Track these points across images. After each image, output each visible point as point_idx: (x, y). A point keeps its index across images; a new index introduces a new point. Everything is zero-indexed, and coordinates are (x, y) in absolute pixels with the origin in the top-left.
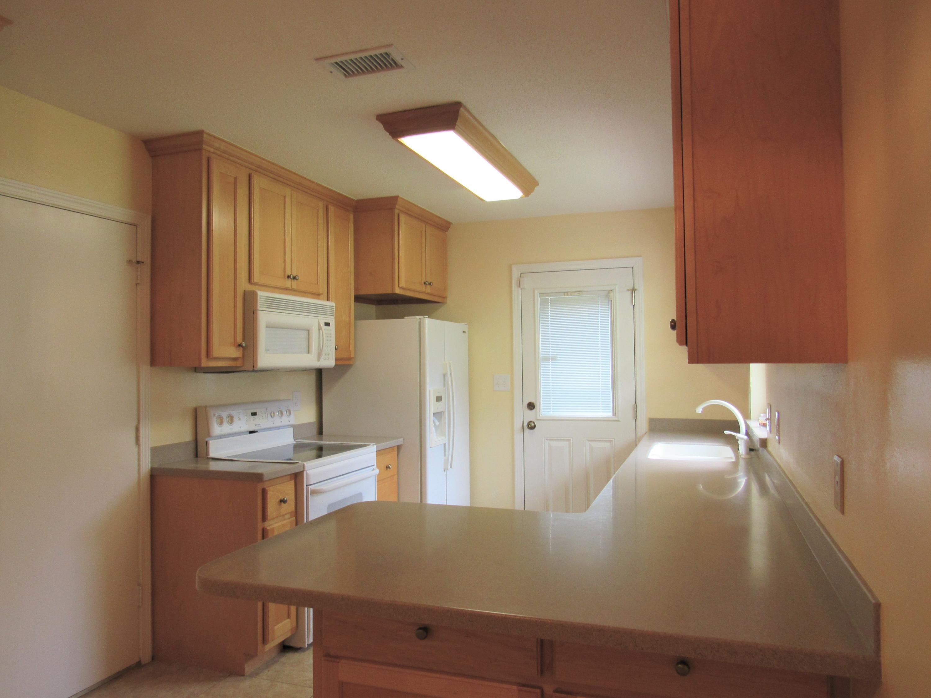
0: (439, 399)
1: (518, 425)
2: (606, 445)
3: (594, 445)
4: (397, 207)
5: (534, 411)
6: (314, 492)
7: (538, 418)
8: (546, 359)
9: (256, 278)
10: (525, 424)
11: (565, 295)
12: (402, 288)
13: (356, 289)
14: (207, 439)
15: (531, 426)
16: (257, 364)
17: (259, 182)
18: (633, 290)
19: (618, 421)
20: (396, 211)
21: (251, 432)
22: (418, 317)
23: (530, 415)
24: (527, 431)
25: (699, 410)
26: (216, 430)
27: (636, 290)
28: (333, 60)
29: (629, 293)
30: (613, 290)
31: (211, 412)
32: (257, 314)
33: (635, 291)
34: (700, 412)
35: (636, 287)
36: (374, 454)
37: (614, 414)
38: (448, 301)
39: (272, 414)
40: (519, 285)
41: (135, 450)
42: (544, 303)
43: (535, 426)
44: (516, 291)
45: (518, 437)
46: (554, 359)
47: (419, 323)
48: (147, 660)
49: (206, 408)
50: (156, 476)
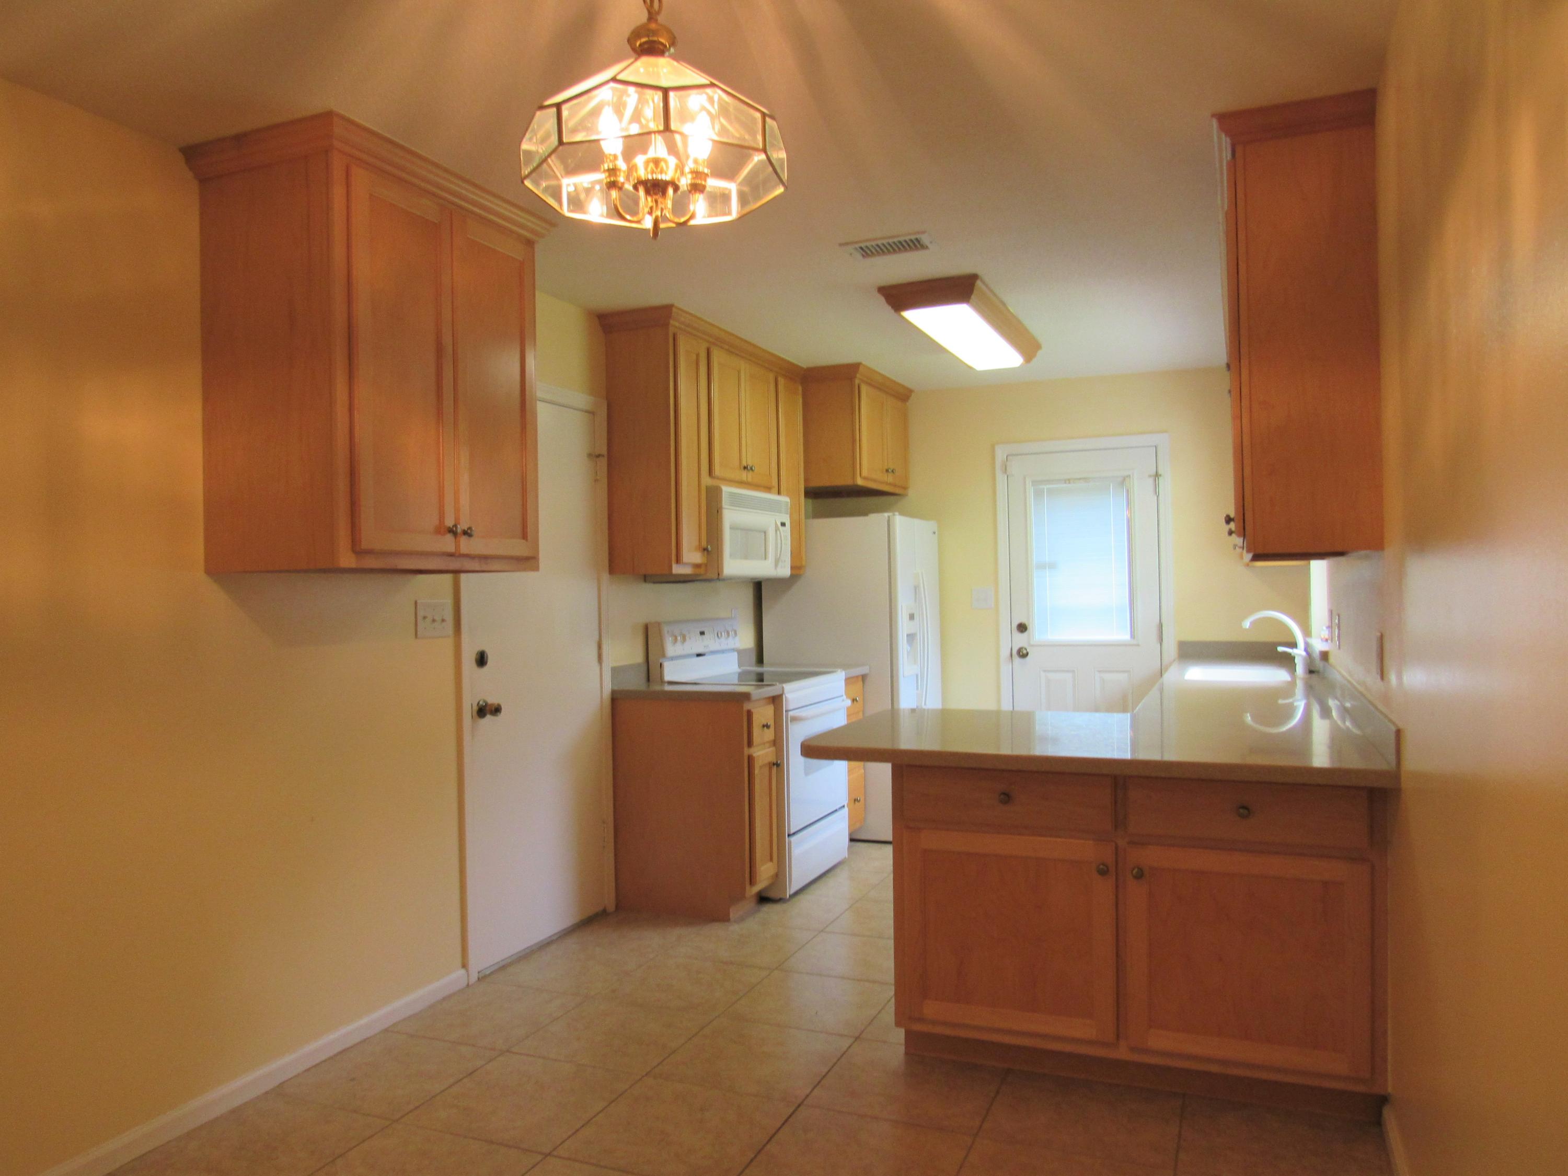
0: (912, 617)
1: (1005, 653)
2: (1122, 677)
3: (1108, 677)
4: (858, 375)
5: (1026, 634)
6: (795, 719)
7: (1032, 643)
8: (1042, 566)
9: (717, 470)
10: (1015, 652)
11: (1065, 483)
12: (865, 478)
13: (806, 480)
14: (661, 661)
15: (1023, 654)
16: (723, 571)
17: (718, 357)
18: (1157, 475)
19: (1138, 645)
20: (857, 382)
21: (699, 655)
22: (886, 515)
23: (1020, 640)
24: (1017, 660)
25: (1247, 624)
26: (671, 649)
27: (1160, 475)
28: (857, 246)
29: (1151, 481)
30: (1130, 476)
31: (665, 629)
32: (721, 510)
33: (1160, 478)
34: (1247, 627)
35: (1160, 472)
36: (843, 683)
37: (1132, 636)
38: (911, 493)
39: (719, 635)
40: (1005, 470)
41: (597, 669)
42: (1039, 494)
43: (1027, 654)
44: (1000, 477)
45: (1006, 668)
46: (1052, 566)
47: (889, 521)
48: (611, 908)
49: (659, 624)
50: (617, 700)
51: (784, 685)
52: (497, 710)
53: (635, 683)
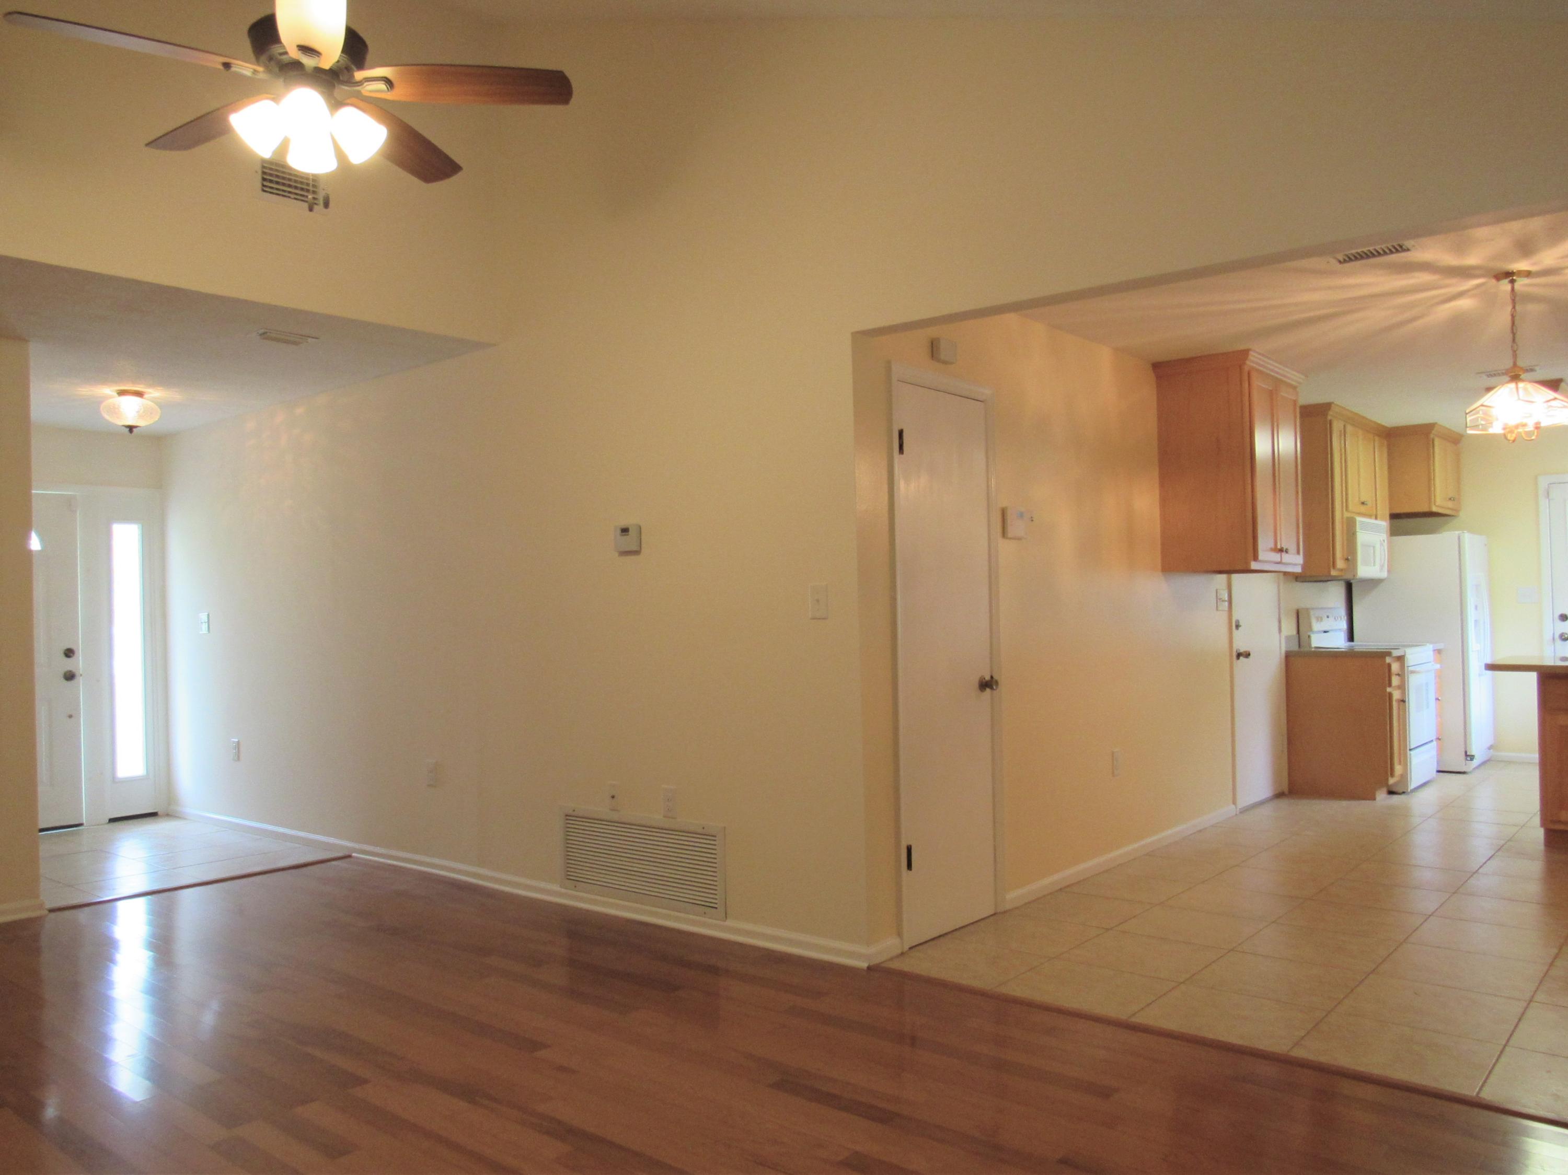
0: (1476, 608)
1: (1548, 636)
4: (1433, 432)
5: (1566, 622)
6: (1413, 672)
9: (1350, 508)
10: (1557, 636)
12: (1438, 506)
13: (1390, 509)
14: (1309, 634)
15: (1564, 638)
16: (1357, 574)
17: (1349, 428)
20: (1432, 436)
21: (1325, 632)
22: (1457, 532)
23: (1562, 627)
24: (1559, 642)
26: (1316, 626)
31: (1312, 613)
32: (1356, 534)
36: (1432, 653)
38: (1462, 514)
39: (1336, 618)
40: (1548, 494)
41: (1278, 636)
44: (1543, 502)
45: (1548, 648)
47: (1459, 538)
48: (1286, 790)
49: (1307, 610)
50: (1289, 656)
51: (1406, 649)
52: (1247, 655)
53: (1295, 648)
